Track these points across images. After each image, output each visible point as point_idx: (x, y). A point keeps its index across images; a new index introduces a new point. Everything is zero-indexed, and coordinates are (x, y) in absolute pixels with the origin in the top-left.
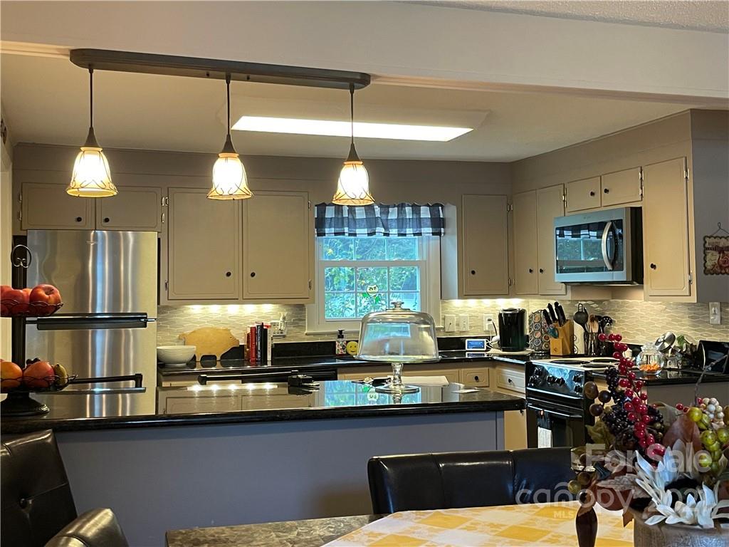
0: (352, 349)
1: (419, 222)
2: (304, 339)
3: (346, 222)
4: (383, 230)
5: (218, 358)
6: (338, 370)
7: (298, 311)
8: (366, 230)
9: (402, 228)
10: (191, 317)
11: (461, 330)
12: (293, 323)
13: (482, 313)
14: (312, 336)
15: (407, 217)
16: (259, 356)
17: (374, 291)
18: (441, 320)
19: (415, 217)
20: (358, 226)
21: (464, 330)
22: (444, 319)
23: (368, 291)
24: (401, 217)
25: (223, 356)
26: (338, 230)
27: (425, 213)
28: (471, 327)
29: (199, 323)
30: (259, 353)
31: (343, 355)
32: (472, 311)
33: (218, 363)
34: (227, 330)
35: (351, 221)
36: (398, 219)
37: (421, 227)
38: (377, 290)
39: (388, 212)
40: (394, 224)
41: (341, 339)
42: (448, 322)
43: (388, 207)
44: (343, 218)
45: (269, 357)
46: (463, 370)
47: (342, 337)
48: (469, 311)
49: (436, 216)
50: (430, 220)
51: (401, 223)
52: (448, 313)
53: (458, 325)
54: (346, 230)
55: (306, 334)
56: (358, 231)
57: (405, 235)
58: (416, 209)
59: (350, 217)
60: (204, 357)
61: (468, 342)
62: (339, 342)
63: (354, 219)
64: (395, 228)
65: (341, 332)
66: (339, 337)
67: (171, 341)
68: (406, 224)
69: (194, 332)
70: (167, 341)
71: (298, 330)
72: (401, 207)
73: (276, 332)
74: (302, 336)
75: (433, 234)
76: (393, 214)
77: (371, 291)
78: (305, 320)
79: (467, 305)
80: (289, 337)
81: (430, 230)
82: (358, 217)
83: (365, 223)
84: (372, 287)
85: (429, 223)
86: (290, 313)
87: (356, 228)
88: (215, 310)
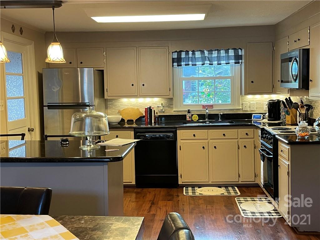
0: (194, 118)
1: (228, 58)
2: (173, 113)
3: (190, 59)
4: (209, 62)
5: (134, 121)
6: (177, 128)
7: (170, 101)
8: (201, 62)
9: (219, 61)
10: (123, 103)
11: (251, 110)
12: (167, 106)
13: (263, 101)
14: (177, 112)
15: (222, 55)
16: (149, 121)
17: (207, 91)
18: (241, 105)
19: (226, 55)
20: (197, 61)
21: (253, 110)
22: (242, 104)
23: (204, 91)
24: (218, 56)
25: (136, 120)
26: (187, 63)
27: (231, 53)
28: (257, 108)
29: (126, 106)
30: (149, 119)
31: (190, 121)
32: (258, 101)
33: (134, 123)
34: (138, 109)
35: (194, 58)
36: (217, 57)
37: (229, 60)
38: (208, 91)
39: (212, 53)
40: (216, 59)
41: (189, 114)
42: (244, 106)
43: (212, 51)
44: (189, 57)
45: (153, 122)
46: (240, 130)
47: (190, 113)
48: (256, 101)
49: (237, 54)
50: (233, 56)
51: (219, 58)
52: (244, 101)
53: (250, 107)
54: (190, 63)
55: (174, 111)
56: (197, 63)
57: (221, 64)
58: (227, 51)
59: (193, 56)
60: (128, 121)
61: (254, 115)
62: (188, 115)
63: (195, 58)
64: (216, 61)
65: (189, 110)
66: (188, 113)
67: (115, 113)
68: (221, 59)
69: (124, 110)
70: (113, 113)
71: (170, 109)
72: (219, 51)
73: (160, 110)
74: (172, 112)
75: (235, 63)
76: (215, 54)
77: (206, 91)
78: (173, 105)
79: (255, 97)
80: (166, 112)
81: (234, 61)
82: (196, 56)
83: (200, 59)
84: (206, 89)
85: (233, 58)
86: (166, 101)
87: (196, 62)
88: (133, 100)
